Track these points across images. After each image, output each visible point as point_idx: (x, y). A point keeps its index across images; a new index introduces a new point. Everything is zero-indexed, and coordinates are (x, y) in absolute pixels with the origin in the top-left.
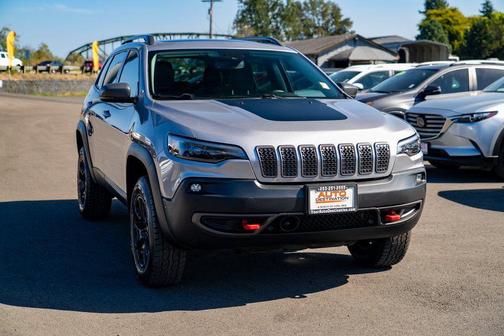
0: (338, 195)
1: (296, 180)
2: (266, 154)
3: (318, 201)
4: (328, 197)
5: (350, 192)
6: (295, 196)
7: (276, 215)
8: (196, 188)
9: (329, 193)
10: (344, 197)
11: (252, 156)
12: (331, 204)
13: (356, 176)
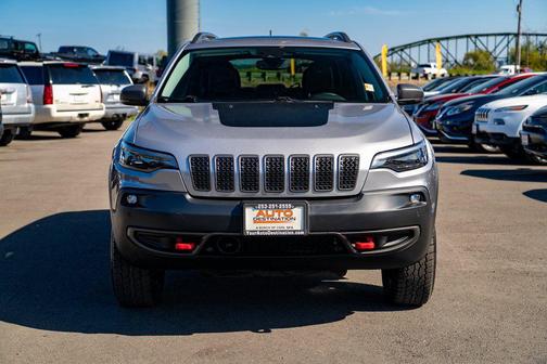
0: (282, 215)
1: (233, 195)
2: (199, 163)
3: (256, 220)
4: (269, 216)
5: (297, 212)
6: (229, 214)
7: (209, 235)
8: (132, 199)
9: (270, 212)
10: (290, 218)
11: (184, 166)
12: (273, 225)
13: (310, 193)
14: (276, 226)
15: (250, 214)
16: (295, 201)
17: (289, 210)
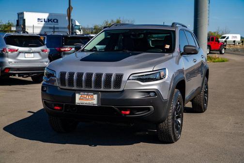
0: (90, 97)
1: (73, 88)
3: (80, 99)
4: (85, 98)
5: (95, 96)
6: (71, 96)
8: (45, 89)
9: (85, 96)
10: (93, 99)
11: (58, 76)
12: (87, 101)
13: (102, 89)
14: (87, 102)
15: (78, 96)
16: (95, 92)
17: (92, 95)
